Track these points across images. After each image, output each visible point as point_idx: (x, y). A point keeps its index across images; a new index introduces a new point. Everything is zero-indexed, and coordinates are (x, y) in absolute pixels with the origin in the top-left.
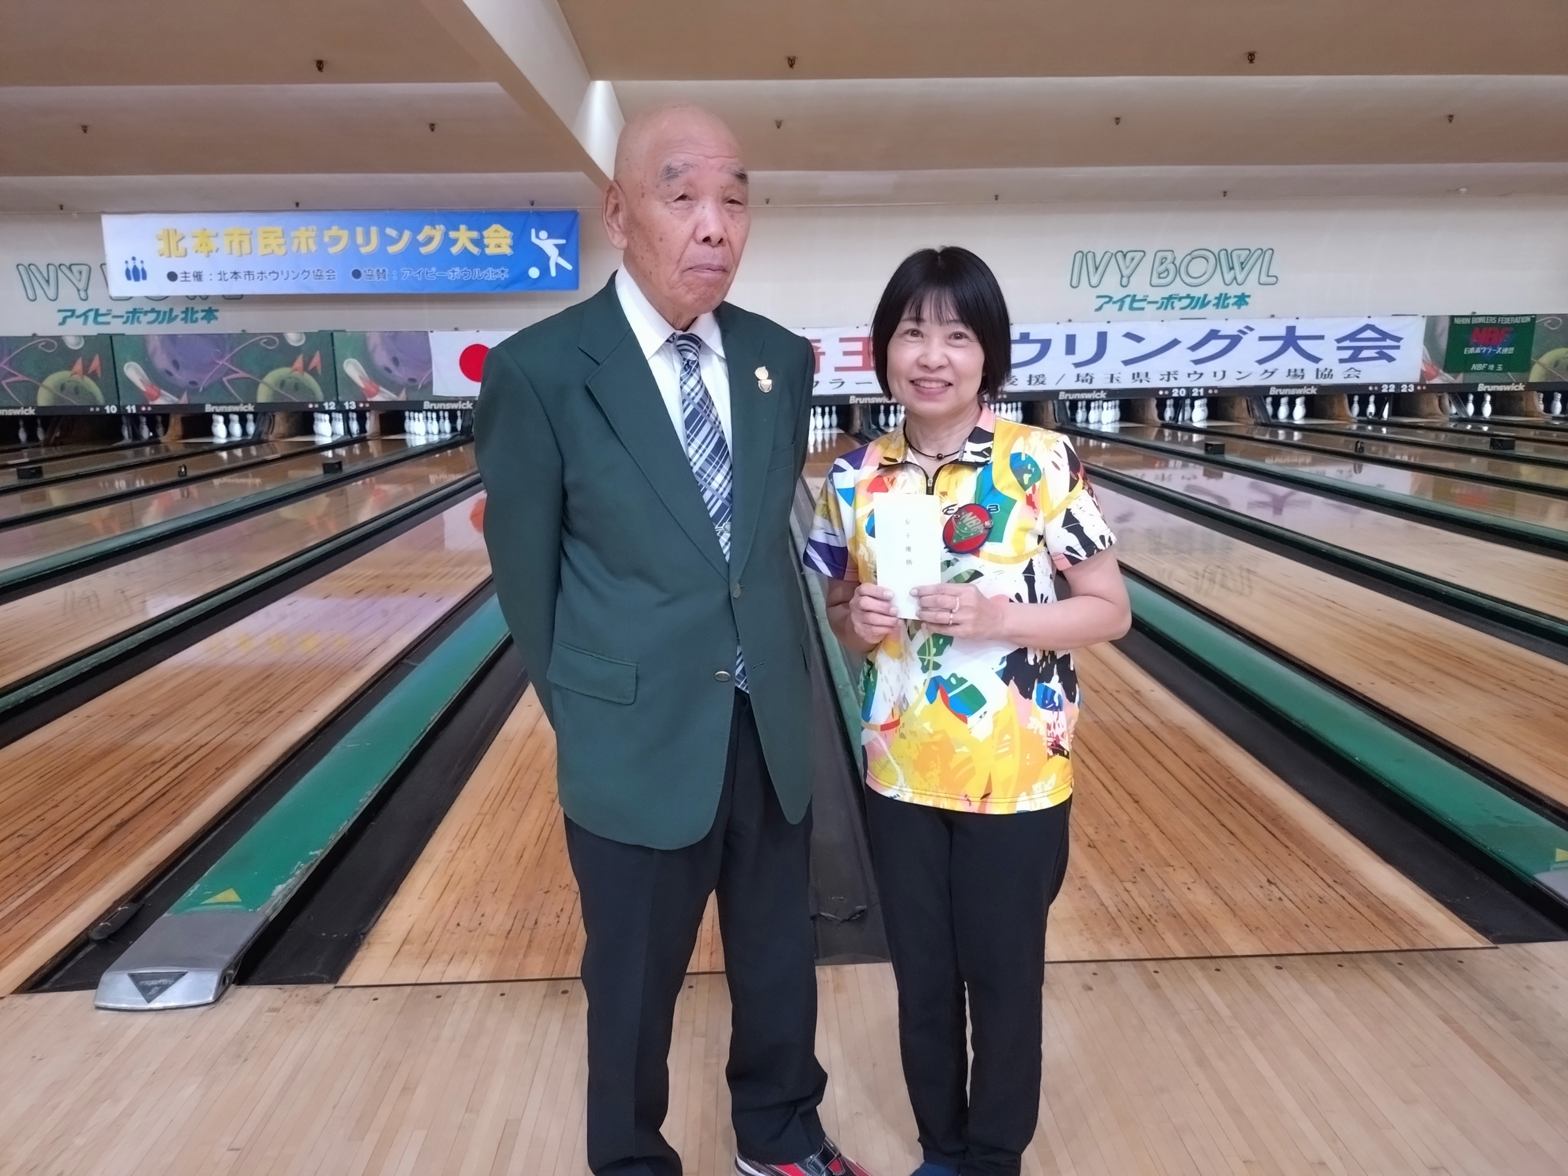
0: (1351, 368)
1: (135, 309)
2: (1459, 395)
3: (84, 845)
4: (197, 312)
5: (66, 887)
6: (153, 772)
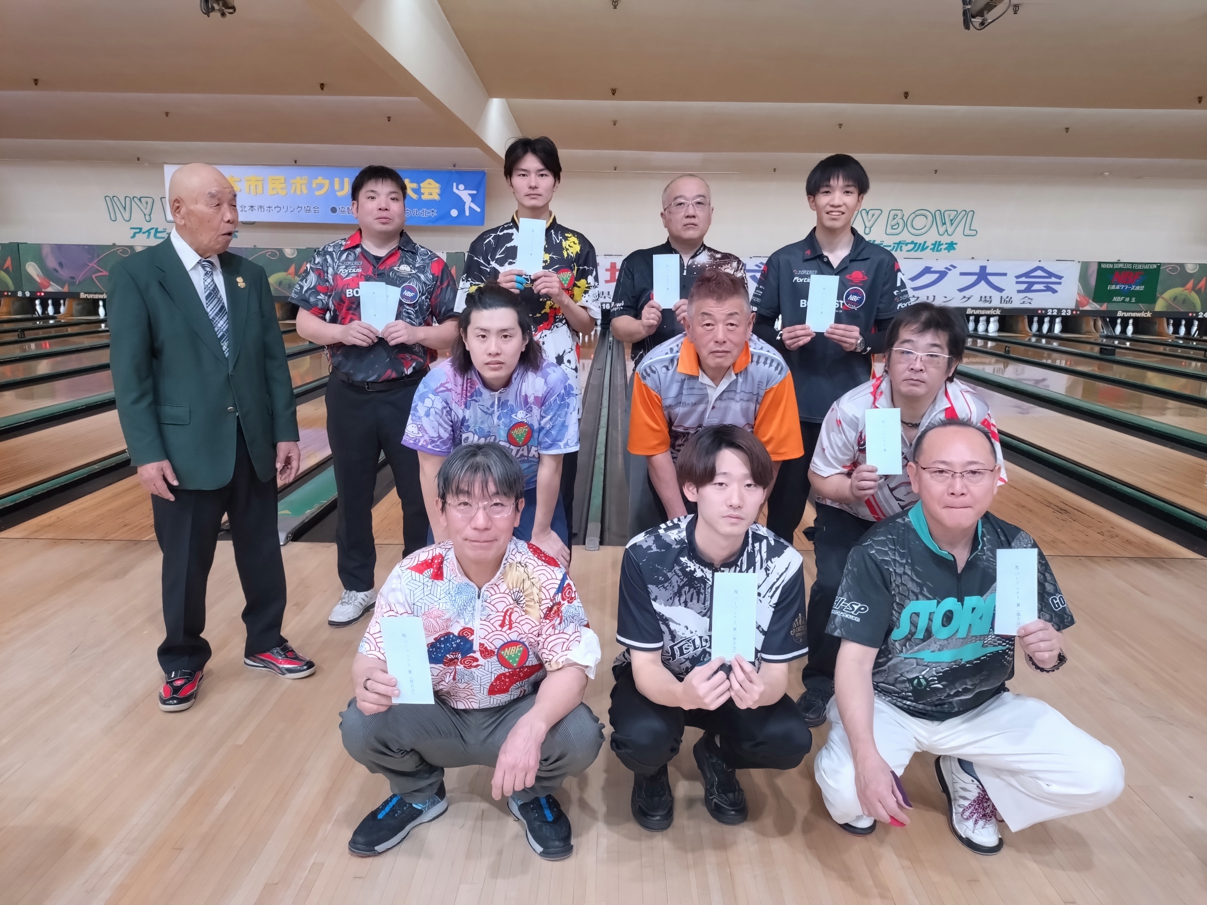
0: (1026, 297)
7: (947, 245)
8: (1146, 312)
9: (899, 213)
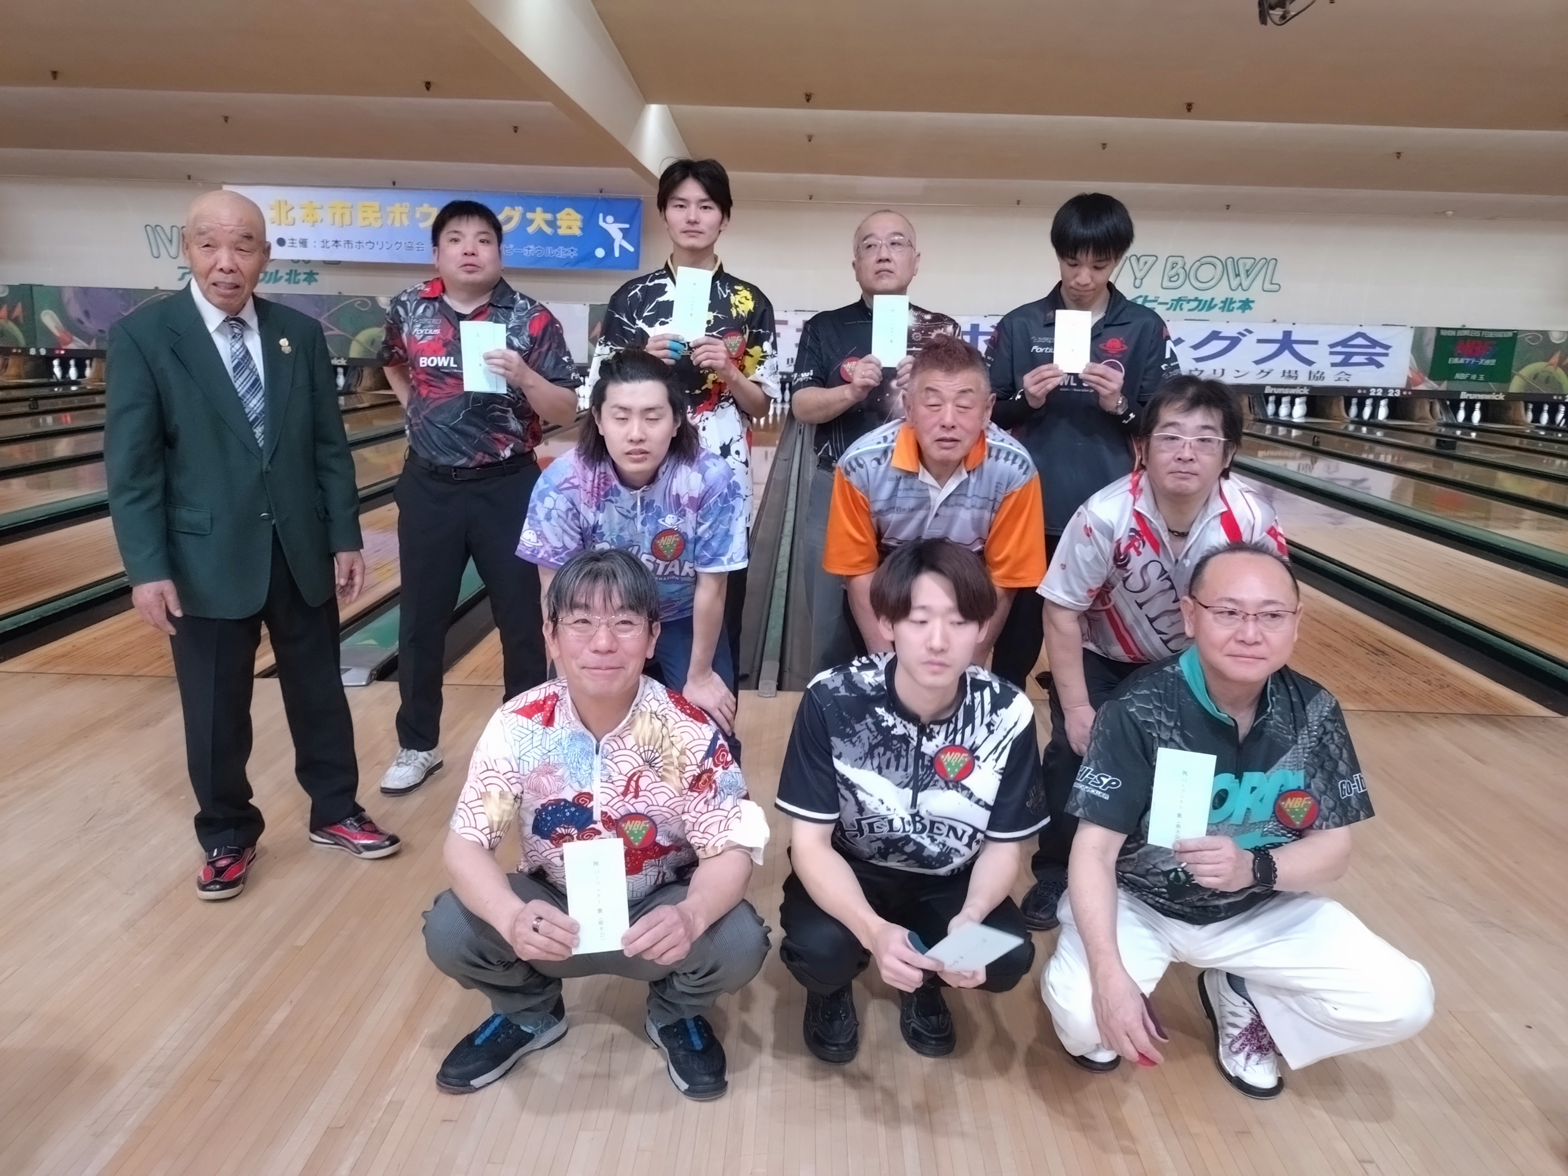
0: (1342, 372)
2: (1450, 402)
4: (300, 274)
7: (1240, 304)
8: (1498, 393)
9: (1179, 260)
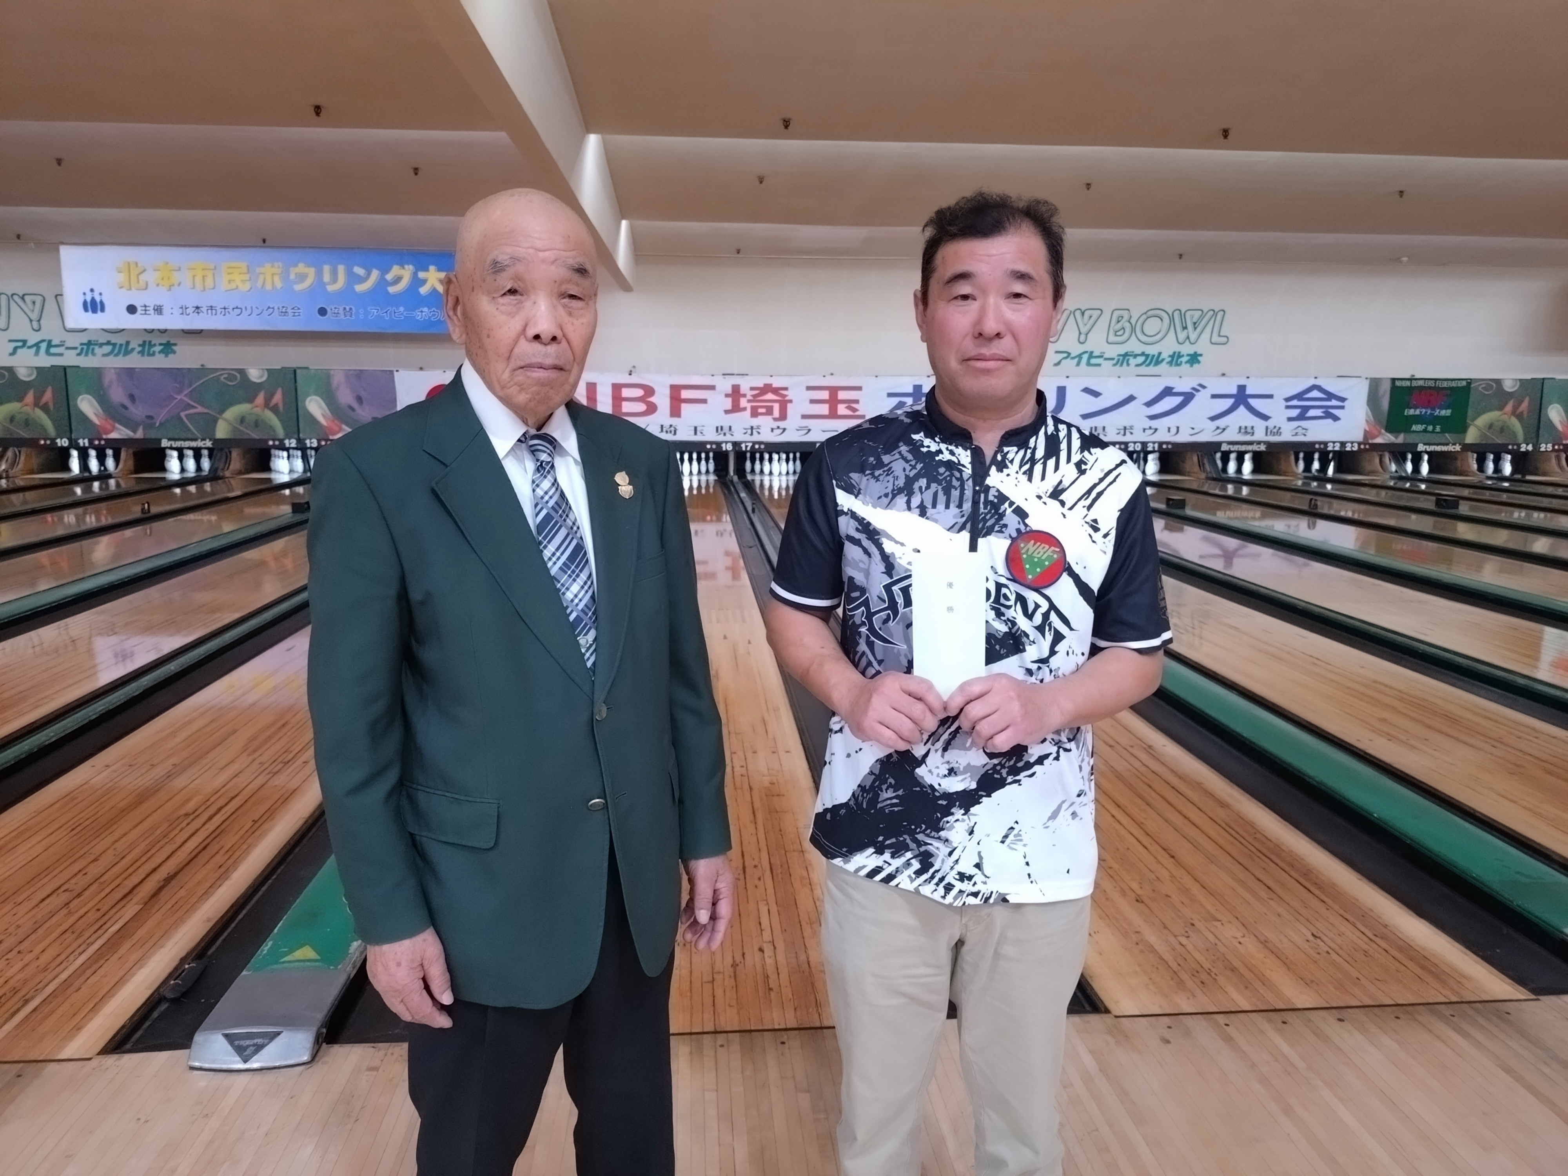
0: (1299, 427)
1: (90, 341)
2: (1399, 454)
3: (134, 901)
4: (155, 345)
5: (127, 945)
6: (188, 824)
7: (1188, 358)
8: (1454, 444)
9: (1125, 314)
